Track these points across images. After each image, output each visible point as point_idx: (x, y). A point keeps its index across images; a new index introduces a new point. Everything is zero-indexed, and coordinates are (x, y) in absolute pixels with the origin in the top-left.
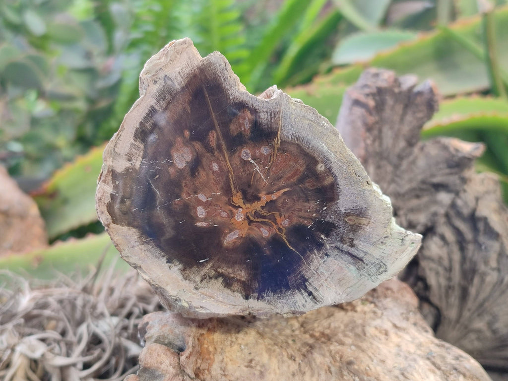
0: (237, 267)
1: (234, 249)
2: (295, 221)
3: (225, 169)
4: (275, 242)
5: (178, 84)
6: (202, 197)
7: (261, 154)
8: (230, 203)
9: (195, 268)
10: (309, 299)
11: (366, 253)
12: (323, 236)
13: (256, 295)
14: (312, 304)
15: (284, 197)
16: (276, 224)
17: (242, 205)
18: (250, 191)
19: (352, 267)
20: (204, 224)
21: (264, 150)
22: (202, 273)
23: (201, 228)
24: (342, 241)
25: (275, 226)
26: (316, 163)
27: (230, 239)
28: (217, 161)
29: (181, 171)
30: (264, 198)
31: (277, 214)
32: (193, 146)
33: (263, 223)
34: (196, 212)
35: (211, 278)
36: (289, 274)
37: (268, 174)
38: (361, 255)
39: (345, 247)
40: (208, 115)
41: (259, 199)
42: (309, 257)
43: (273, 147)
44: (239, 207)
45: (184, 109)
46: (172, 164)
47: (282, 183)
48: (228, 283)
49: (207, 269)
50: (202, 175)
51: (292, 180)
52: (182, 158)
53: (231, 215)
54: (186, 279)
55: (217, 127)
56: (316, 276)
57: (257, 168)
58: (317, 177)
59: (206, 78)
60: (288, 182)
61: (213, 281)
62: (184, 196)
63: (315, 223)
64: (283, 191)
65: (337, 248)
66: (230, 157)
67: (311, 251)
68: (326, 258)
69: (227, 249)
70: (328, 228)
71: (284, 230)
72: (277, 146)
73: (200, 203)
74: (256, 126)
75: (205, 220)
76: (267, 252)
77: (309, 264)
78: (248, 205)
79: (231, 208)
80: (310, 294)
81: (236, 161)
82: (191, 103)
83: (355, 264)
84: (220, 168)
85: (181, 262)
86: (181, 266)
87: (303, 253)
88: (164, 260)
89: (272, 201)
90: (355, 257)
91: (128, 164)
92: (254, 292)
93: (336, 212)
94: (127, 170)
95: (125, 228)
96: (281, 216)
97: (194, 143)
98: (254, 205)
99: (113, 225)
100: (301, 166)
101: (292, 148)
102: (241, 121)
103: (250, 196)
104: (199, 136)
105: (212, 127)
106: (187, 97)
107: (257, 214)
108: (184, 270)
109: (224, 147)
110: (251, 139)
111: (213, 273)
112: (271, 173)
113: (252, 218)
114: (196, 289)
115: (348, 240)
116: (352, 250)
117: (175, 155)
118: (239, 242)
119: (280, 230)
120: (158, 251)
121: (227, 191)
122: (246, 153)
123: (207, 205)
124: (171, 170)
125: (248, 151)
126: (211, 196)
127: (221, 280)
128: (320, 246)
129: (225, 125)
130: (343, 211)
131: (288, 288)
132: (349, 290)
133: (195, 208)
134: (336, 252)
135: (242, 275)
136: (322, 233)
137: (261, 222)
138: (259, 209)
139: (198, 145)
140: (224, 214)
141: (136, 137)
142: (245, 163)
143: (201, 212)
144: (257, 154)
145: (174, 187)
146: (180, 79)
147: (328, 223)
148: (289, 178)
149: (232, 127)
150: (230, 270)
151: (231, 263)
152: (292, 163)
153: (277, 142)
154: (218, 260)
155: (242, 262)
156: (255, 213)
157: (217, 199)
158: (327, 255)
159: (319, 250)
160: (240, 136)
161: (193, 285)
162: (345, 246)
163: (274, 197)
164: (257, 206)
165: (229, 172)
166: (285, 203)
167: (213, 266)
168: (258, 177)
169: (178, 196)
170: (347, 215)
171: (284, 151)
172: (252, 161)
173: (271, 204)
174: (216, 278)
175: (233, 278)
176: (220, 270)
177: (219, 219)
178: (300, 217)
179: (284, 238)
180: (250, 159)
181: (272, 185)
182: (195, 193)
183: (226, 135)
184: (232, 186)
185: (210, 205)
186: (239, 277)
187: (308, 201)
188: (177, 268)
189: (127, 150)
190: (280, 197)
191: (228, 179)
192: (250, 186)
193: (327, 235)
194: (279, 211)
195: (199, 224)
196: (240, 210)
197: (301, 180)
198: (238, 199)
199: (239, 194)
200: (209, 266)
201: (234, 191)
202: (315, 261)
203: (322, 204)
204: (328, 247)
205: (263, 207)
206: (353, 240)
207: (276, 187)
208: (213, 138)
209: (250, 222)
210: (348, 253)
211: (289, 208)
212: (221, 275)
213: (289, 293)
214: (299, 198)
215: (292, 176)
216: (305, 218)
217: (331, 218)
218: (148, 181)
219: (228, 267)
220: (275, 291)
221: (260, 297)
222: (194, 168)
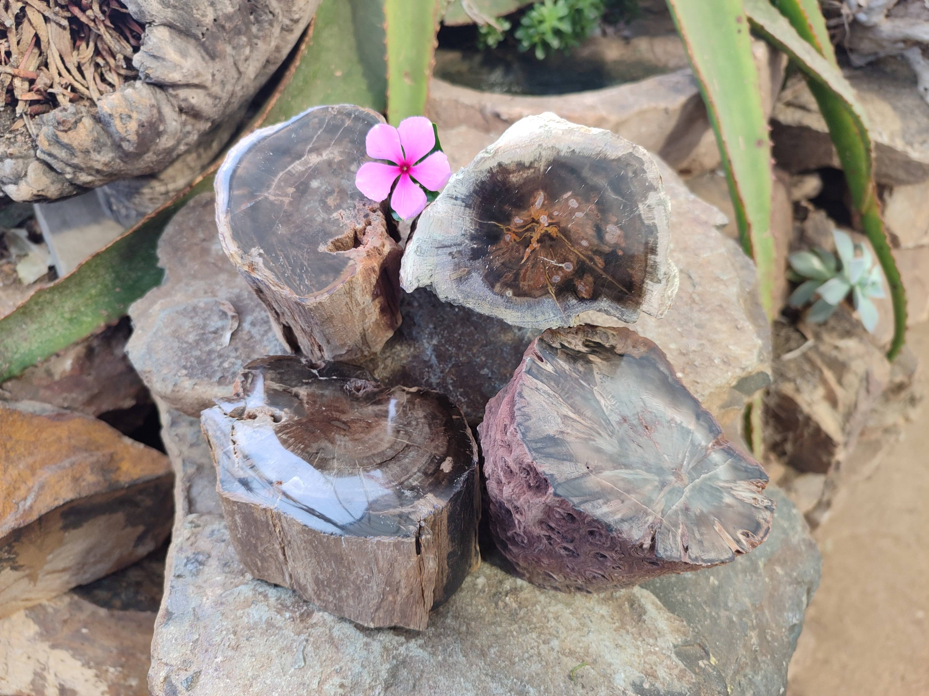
0: (522, 181)
1: (532, 193)
2: (502, 244)
3: (576, 247)
4: (507, 218)
5: (649, 285)
6: (579, 215)
7: (557, 274)
8: (557, 224)
9: (551, 158)
10: (455, 194)
11: (437, 255)
12: (475, 246)
13: (494, 171)
14: (450, 192)
15: (521, 255)
16: (514, 232)
17: (548, 229)
18: (548, 243)
19: (440, 238)
20: (566, 196)
21: (557, 279)
22: (543, 160)
23: (566, 192)
24: (460, 252)
25: (514, 230)
26: (515, 294)
27: (540, 198)
28: (586, 249)
29: (607, 223)
30: (535, 245)
31: (518, 240)
32: (610, 247)
33: (524, 226)
34: (577, 201)
35: (535, 160)
36: (481, 202)
37: (543, 263)
38: (440, 251)
40: (613, 277)
41: (538, 241)
42: (475, 225)
43: (553, 285)
44: (548, 226)
45: (633, 269)
46: (616, 224)
47: (529, 264)
48: (521, 166)
49: (542, 166)
50: (590, 231)
51: (523, 271)
52: (613, 233)
53: (550, 216)
54: (553, 147)
55: (601, 272)
56: (461, 214)
57: (554, 262)
58: (507, 285)
59: (631, 300)
60: (525, 268)
61: (532, 160)
62: (593, 207)
63: (487, 252)
64: (525, 259)
65: (460, 245)
66: (579, 257)
67: (476, 230)
68: (463, 232)
69: (537, 190)
70: (475, 255)
71: (505, 231)
72: (550, 287)
73: (578, 209)
74: (575, 293)
75: (567, 200)
76: (507, 208)
77: (471, 219)
78: (543, 232)
79: (554, 221)
80: (456, 198)
81: (572, 257)
82: (631, 276)
83: (440, 242)
84: (580, 244)
85: (564, 157)
86: (562, 154)
87: (481, 225)
88: (577, 151)
89: (528, 246)
90: (443, 247)
91: (648, 202)
92: (498, 172)
93: (478, 269)
94: (646, 198)
95: (620, 154)
96: (515, 240)
97: (611, 249)
98: (539, 235)
99: (631, 150)
100: (524, 285)
101: (538, 293)
102: (587, 288)
103: (546, 239)
104: (610, 257)
105: (605, 270)
106: (636, 278)
107: (532, 229)
108: (558, 153)
109: (588, 261)
110: (572, 280)
111: (536, 165)
112: (541, 266)
113: (534, 224)
114: (540, 145)
115: (456, 255)
116: (449, 250)
117: (619, 232)
118: (532, 200)
119: (508, 230)
120: (586, 153)
121: (565, 232)
122: (568, 267)
123: (572, 212)
124: (615, 219)
125: (568, 270)
126: (573, 220)
127: (527, 164)
128: (473, 238)
129: (597, 278)
130: (473, 274)
131: (475, 191)
132: (431, 221)
133: (580, 204)
134: (458, 242)
135: (514, 178)
136: (477, 248)
138: (533, 235)
139: (607, 249)
140: (555, 213)
141: (655, 225)
142: (565, 260)
143: (573, 203)
144: (560, 272)
145: (605, 208)
146: (649, 287)
147: (478, 258)
148: (527, 271)
149: (591, 279)
150: (525, 175)
151: (527, 181)
152: (531, 283)
153: (552, 290)
154: (538, 177)
155: (520, 187)
156: (534, 230)
157: (568, 221)
158: (464, 235)
159: (471, 234)
160: (581, 277)
161: (544, 145)
162: (455, 250)
163: (528, 250)
164: (536, 236)
165: (572, 246)
166: (518, 251)
167: (539, 170)
168: (549, 257)
169: (597, 203)
170: (469, 273)
171: (542, 287)
172: (560, 265)
173: (527, 243)
174: (531, 163)
175: (519, 171)
176: (532, 170)
177: (557, 207)
178: (500, 249)
179: (501, 226)
180: (563, 265)
181: (536, 258)
182: (586, 215)
183: (591, 271)
184: (563, 238)
185: (570, 213)
186: (515, 175)
187: (503, 264)
188: (564, 152)
189: (655, 212)
190: (524, 252)
191: (570, 240)
192: (551, 246)
193: (472, 248)
194: (518, 243)
195: (569, 194)
196: (546, 225)
197: (517, 275)
198: (553, 231)
199: (555, 235)
200: (542, 169)
201: (559, 235)
202: (469, 225)
203: (491, 269)
204: (467, 241)
205: (531, 237)
206: (453, 258)
207: (532, 258)
208: (600, 262)
209: (533, 221)
210: (450, 246)
211: (512, 250)
212: (529, 168)
213: (472, 189)
214: (510, 262)
215: (525, 274)
216: (496, 250)
217: (478, 263)
218: (626, 199)
219: (527, 177)
220: (483, 182)
221: (490, 171)
222: (599, 231)
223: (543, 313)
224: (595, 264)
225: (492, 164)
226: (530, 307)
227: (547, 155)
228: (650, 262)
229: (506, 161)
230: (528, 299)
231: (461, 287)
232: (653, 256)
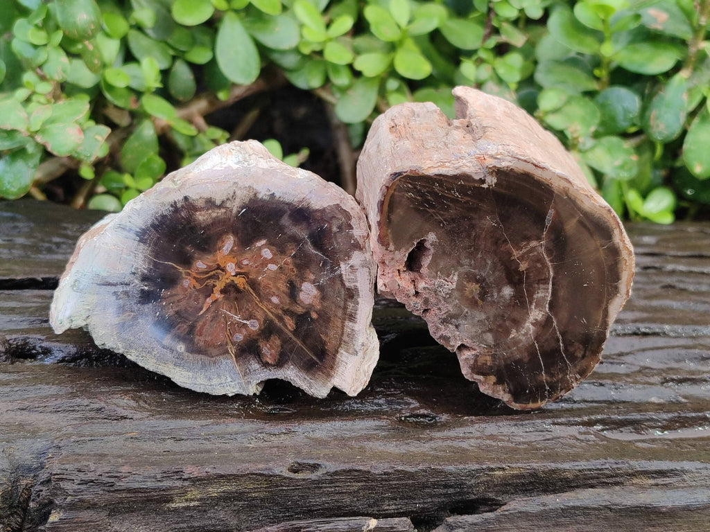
0: (210, 221)
1: (220, 236)
2: (178, 289)
3: (265, 303)
4: (187, 261)
5: (343, 356)
6: (273, 267)
7: (240, 332)
8: (246, 275)
9: (247, 201)
10: (128, 225)
11: (99, 293)
12: (146, 288)
13: (179, 205)
14: (123, 223)
15: (200, 305)
16: (195, 278)
17: (234, 278)
18: (233, 295)
19: (104, 274)
20: (259, 244)
21: (239, 337)
22: (238, 200)
23: (259, 239)
24: (126, 293)
25: (195, 275)
26: (188, 350)
27: (229, 243)
28: (276, 306)
29: (303, 279)
30: (217, 295)
31: (198, 286)
32: (303, 308)
33: (207, 273)
34: (271, 251)
35: (228, 199)
36: (159, 239)
37: (225, 318)
38: (102, 289)
39: (120, 289)
40: (304, 341)
41: (222, 292)
42: (149, 263)
43: (233, 344)
44: (236, 276)
45: (327, 335)
46: (314, 282)
47: (209, 316)
48: (210, 203)
49: (235, 206)
50: (283, 286)
51: (201, 323)
52: (308, 293)
53: (239, 265)
54: (250, 187)
55: (291, 335)
56: (133, 250)
57: (237, 318)
58: (179, 338)
59: (322, 371)
60: (204, 320)
61: (224, 198)
62: (289, 260)
63: (160, 297)
64: (204, 310)
65: (127, 284)
66: (267, 315)
67: (150, 270)
68: (133, 270)
69: (227, 233)
70: (146, 297)
71: (184, 276)
72: (229, 347)
73: (272, 261)
74: (258, 355)
75: (260, 248)
76: (189, 249)
77: (145, 257)
78: (228, 281)
79: (243, 271)
80: (129, 230)
81: (259, 315)
82: (324, 343)
83: (103, 278)
84: (270, 301)
85: (262, 200)
86: (260, 196)
87: (156, 265)
88: (277, 195)
89: (210, 295)
90: (106, 285)
91: (351, 262)
92: (182, 207)
93: (147, 316)
94: (349, 257)
95: (325, 205)
96: (194, 287)
97: (304, 310)
98: (224, 284)
99: (338, 202)
100: (199, 340)
101: (215, 351)
102: (273, 351)
103: (231, 290)
104: (302, 319)
105: (295, 332)
106: (329, 347)
107: (216, 277)
108: (255, 194)
109: (276, 321)
110: (256, 341)
111: (228, 204)
112: (222, 320)
113: (219, 271)
114: (235, 183)
115: (122, 296)
116: (113, 289)
117: (315, 292)
118: (219, 244)
119: (189, 274)
120: (288, 199)
121: (254, 284)
122: (254, 326)
123: (265, 263)
124: (312, 277)
125: (253, 329)
126: (265, 272)
127: (218, 203)
128: (145, 278)
129: (285, 341)
130: (140, 320)
131: (153, 226)
133: (274, 255)
134: (126, 281)
135: (201, 217)
136: (148, 291)
137: (209, 272)
138: (217, 283)
139: (300, 310)
140: (245, 262)
141: (356, 289)
142: (250, 317)
143: (267, 253)
144: (244, 330)
145: (303, 263)
146: (344, 359)
147: (149, 302)
148: (205, 324)
149: (278, 342)
150: (214, 215)
151: (216, 222)
152: (209, 339)
153: (232, 350)
154: (230, 219)
155: (207, 228)
156: (218, 278)
157: (259, 273)
158: (134, 273)
159: (143, 274)
160: (267, 339)
161: (240, 184)
162: (121, 290)
163: (209, 300)
164: (220, 285)
165: (261, 301)
166: (197, 300)
167: (231, 212)
168: (233, 311)
169: (294, 257)
170: (135, 318)
171: (221, 345)
172: (245, 322)
173: (208, 292)
174: (223, 202)
175: (208, 210)
176: (223, 210)
177: (248, 255)
178: (175, 295)
179: (181, 269)
180: (248, 323)
181: (217, 310)
182: (281, 268)
183: (279, 332)
184: (251, 291)
185: (262, 264)
186: (203, 213)
187: (177, 313)
188: (263, 194)
189: (358, 274)
190: (204, 303)
191: (259, 295)
192: (236, 299)
193: (142, 291)
194: (198, 291)
195: (263, 242)
196: (233, 274)
197: (192, 328)
198: (240, 282)
199: (241, 287)
200: (235, 211)
201: (248, 287)
202: (140, 262)
203: (162, 316)
204: (136, 281)
205: (214, 286)
206: (117, 299)
207: (212, 310)
208: (290, 323)
209: (219, 267)
210: (115, 285)
211: (190, 298)
212: (220, 207)
213: (150, 222)
214: (186, 311)
215: (202, 327)
216: (171, 296)
217: (148, 308)
218: (327, 256)
219: (217, 217)
220: (163, 216)
221: (174, 205)
222: (293, 291)
223: (219, 376)
224: (286, 326)
225: (178, 197)
226: (204, 366)
227: (242, 196)
228: (347, 330)
229: (193, 196)
230: (203, 357)
231: (124, 335)
232: (351, 324)
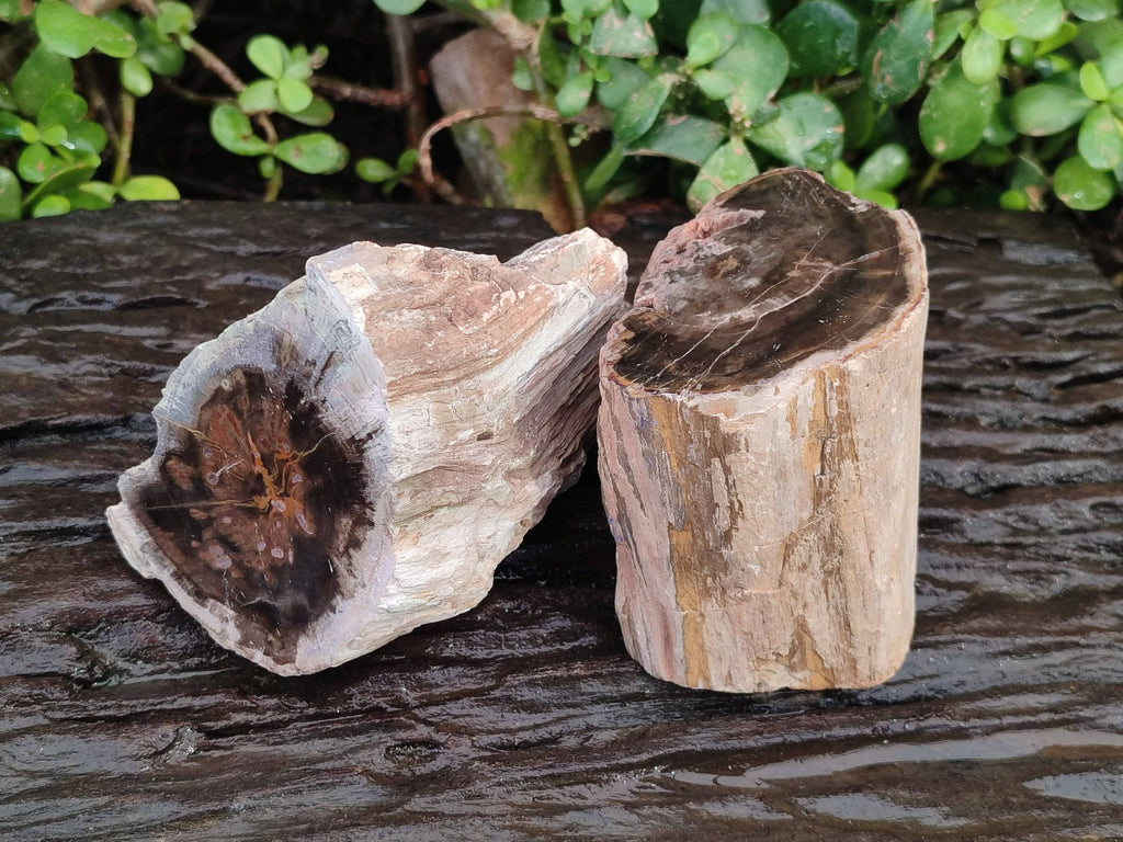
0: (337, 527)
1: (317, 521)
2: (283, 434)
3: (229, 508)
4: (308, 468)
5: (145, 536)
6: (262, 547)
7: (211, 459)
8: (266, 514)
9: (340, 581)
10: (376, 440)
11: (324, 346)
12: (302, 402)
13: (368, 511)
14: (383, 436)
15: (257, 441)
16: (287, 460)
17: (268, 499)
18: (252, 484)
19: (340, 369)
20: (291, 553)
21: (207, 453)
22: (345, 573)
23: (296, 556)
24: (308, 376)
25: (290, 463)
26: (219, 390)
27: (307, 528)
28: (221, 516)
29: (234, 562)
30: (259, 468)
31: (277, 456)
32: (208, 540)
33: (287, 477)
34: (278, 560)
35: (350, 564)
36: (345, 459)
37: (233, 456)
38: (325, 354)
39: (316, 373)
40: (174, 512)
41: (260, 476)
42: (326, 427)
43: (204, 442)
44: (270, 503)
45: (171, 539)
46: (228, 572)
47: (242, 441)
48: (355, 543)
49: (340, 564)
50: (238, 539)
51: (239, 427)
52: (223, 561)
53: (279, 516)
54: (353, 596)
56: (349, 423)
57: (227, 468)
58: (236, 391)
59: (138, 503)
60: (241, 432)
61: (354, 562)
62: (261, 568)
63: (286, 407)
64: (251, 442)
65: (316, 385)
66: (215, 498)
67: (319, 422)
68: (327, 404)
69: (317, 532)
70: (293, 392)
71: (295, 452)
72: (204, 437)
73: (267, 551)
75: (286, 551)
76: (319, 482)
77: (334, 429)
78: (268, 491)
79: (271, 514)
80: (370, 436)
81: (220, 492)
82: (164, 529)
83: (336, 365)
84: (228, 514)
85: (333, 596)
86: (339, 597)
87: (321, 433)
88: (332, 615)
89: (262, 460)
90: (327, 362)
91: (232, 624)
92: (365, 513)
93: (275, 377)
94: (237, 626)
95: (299, 650)
96: (278, 452)
97: (204, 538)
98: (267, 484)
99: (297, 664)
100: (224, 410)
101: (205, 416)
102: (178, 474)
103: (259, 489)
104: (197, 528)
105: (186, 512)
106: (159, 531)
107: (277, 482)
108: (343, 595)
109: (205, 503)
110: (196, 467)
111: (344, 559)
112: (232, 452)
113: (282, 491)
114: (364, 586)
115: (308, 368)
116: (320, 365)
117: (218, 565)
118: (309, 515)
119: (294, 457)
121: (253, 513)
122: (212, 478)
123: (269, 544)
124: (234, 575)
125: (209, 474)
126: (259, 534)
127: (352, 551)
128: (313, 409)
129: (182, 495)
130: (274, 366)
131: (360, 466)
132: (368, 380)
133: (273, 559)
134: (321, 387)
135: (345, 522)
136: (298, 401)
137: (287, 479)
138: (271, 478)
139: (207, 535)
140: (279, 524)
141: (203, 604)
142: (222, 482)
143: (278, 553)
144: (212, 464)
145: (249, 579)
146: (143, 534)
147: (287, 391)
148: (237, 431)
149: (184, 487)
150: (341, 537)
151: (333, 532)
152: (220, 421)
153: (199, 435)
154: (330, 548)
155: (332, 519)
156: (275, 484)
157: (262, 528)
158: (324, 402)
159: (318, 411)
160: (193, 479)
161: (360, 589)
162: (314, 373)
163: (258, 456)
164: (268, 479)
165: (232, 505)
166: (265, 443)
167: (337, 557)
168: (236, 469)
169: (262, 576)
170: (279, 363)
171: (208, 428)
172: (220, 472)
173: (267, 462)
174: (350, 557)
175: (349, 535)
176: (341, 549)
177: (284, 532)
178: (280, 426)
179: (304, 454)
180: (217, 475)
181: (245, 455)
182: (257, 553)
183: (195, 498)
184: (248, 505)
185: (269, 539)
186: (349, 528)
187: (262, 411)
188: (338, 600)
189: (217, 619)
190: (258, 448)
191: (239, 508)
192: (246, 483)
193: (302, 395)
194: (273, 452)
195: (291, 560)
196: (272, 502)
197: (239, 414)
198: (262, 502)
199: (256, 499)
200: (335, 559)
201: (252, 505)
202: (332, 419)
203: (266, 393)
204: (314, 397)
205: (270, 474)
206: (307, 361)
207: (246, 449)
208: (198, 515)
209: (286, 494)
210: (323, 370)
211: (270, 439)
212: (347, 548)
213: (367, 466)
214: (259, 422)
215: (235, 426)
216: (281, 421)
217: (282, 384)
218: (247, 607)
219: (338, 538)
220: (364, 485)
221: (370, 505)
222: (230, 547)
223: (181, 399)
224: (197, 508)
225: (378, 516)
226: (197, 392)
227: (347, 582)
228: (167, 562)
229: (371, 534)
230: (207, 398)
231: (269, 335)
232: (172, 570)
